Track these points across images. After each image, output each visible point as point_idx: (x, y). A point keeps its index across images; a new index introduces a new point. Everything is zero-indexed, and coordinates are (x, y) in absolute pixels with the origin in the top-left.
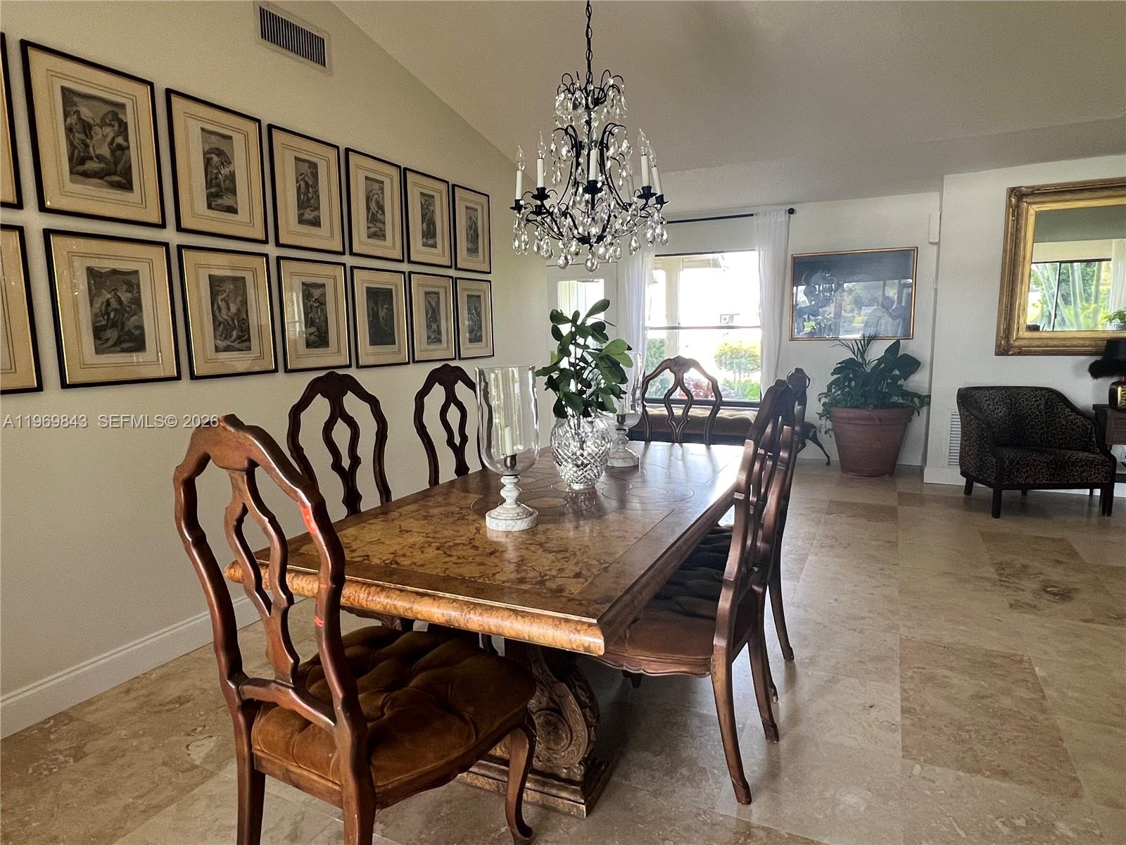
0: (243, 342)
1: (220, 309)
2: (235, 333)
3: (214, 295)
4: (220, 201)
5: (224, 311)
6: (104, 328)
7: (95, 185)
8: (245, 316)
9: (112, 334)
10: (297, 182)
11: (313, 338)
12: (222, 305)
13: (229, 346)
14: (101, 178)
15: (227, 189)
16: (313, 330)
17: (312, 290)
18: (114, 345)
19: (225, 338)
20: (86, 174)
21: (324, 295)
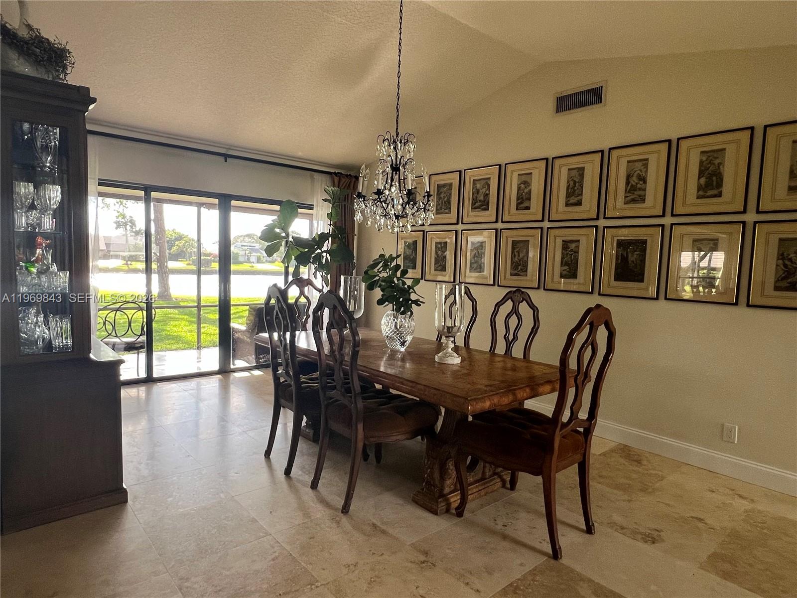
0: (523, 272)
1: (515, 256)
2: (520, 267)
3: (513, 248)
4: (522, 205)
5: (517, 257)
6: (473, 263)
7: (478, 211)
8: (526, 260)
9: (475, 265)
10: (568, 182)
11: (565, 273)
12: (516, 254)
13: (516, 273)
14: (480, 208)
15: (526, 199)
16: (566, 268)
17: (569, 244)
18: (474, 270)
19: (515, 270)
20: (475, 208)
21: (578, 247)
